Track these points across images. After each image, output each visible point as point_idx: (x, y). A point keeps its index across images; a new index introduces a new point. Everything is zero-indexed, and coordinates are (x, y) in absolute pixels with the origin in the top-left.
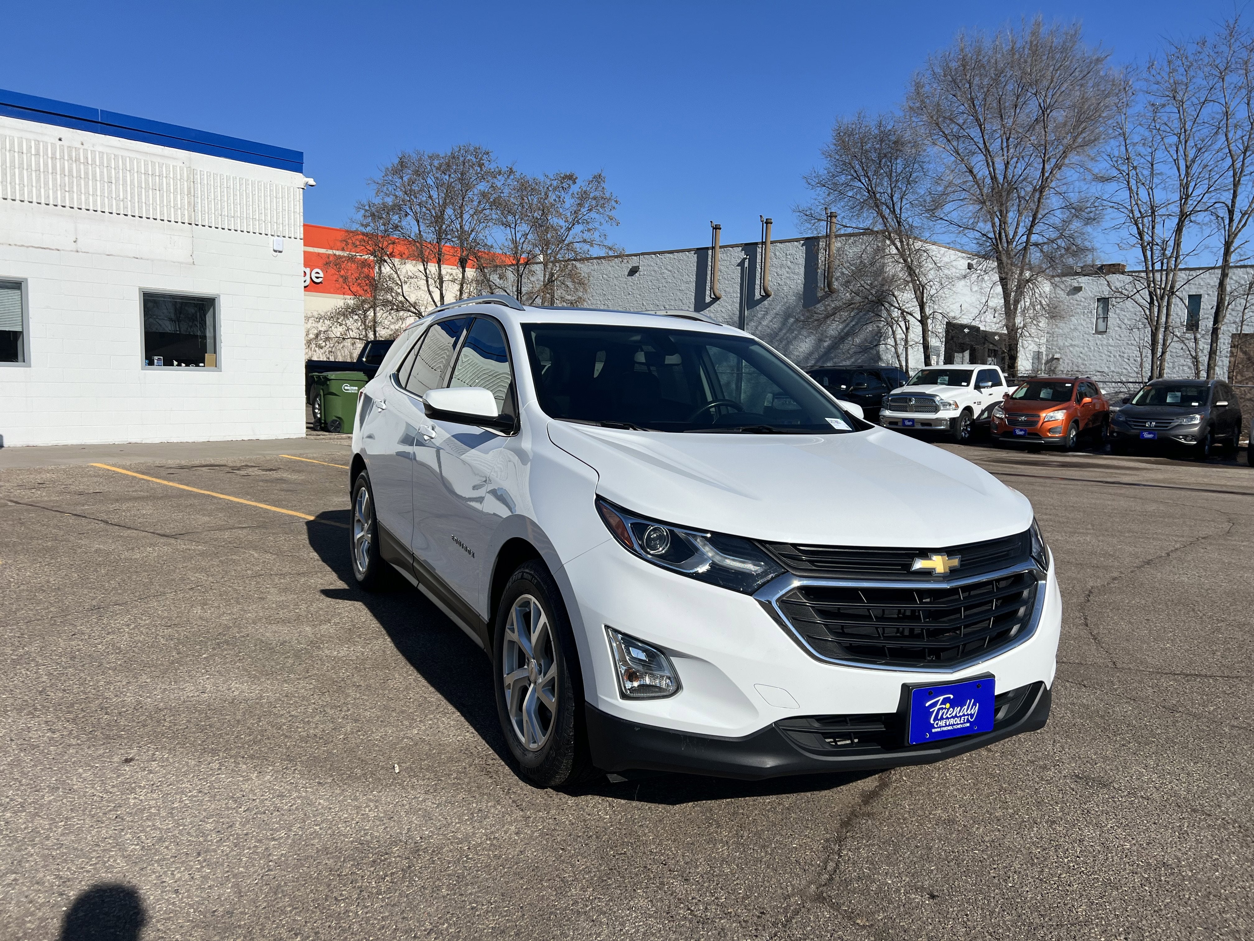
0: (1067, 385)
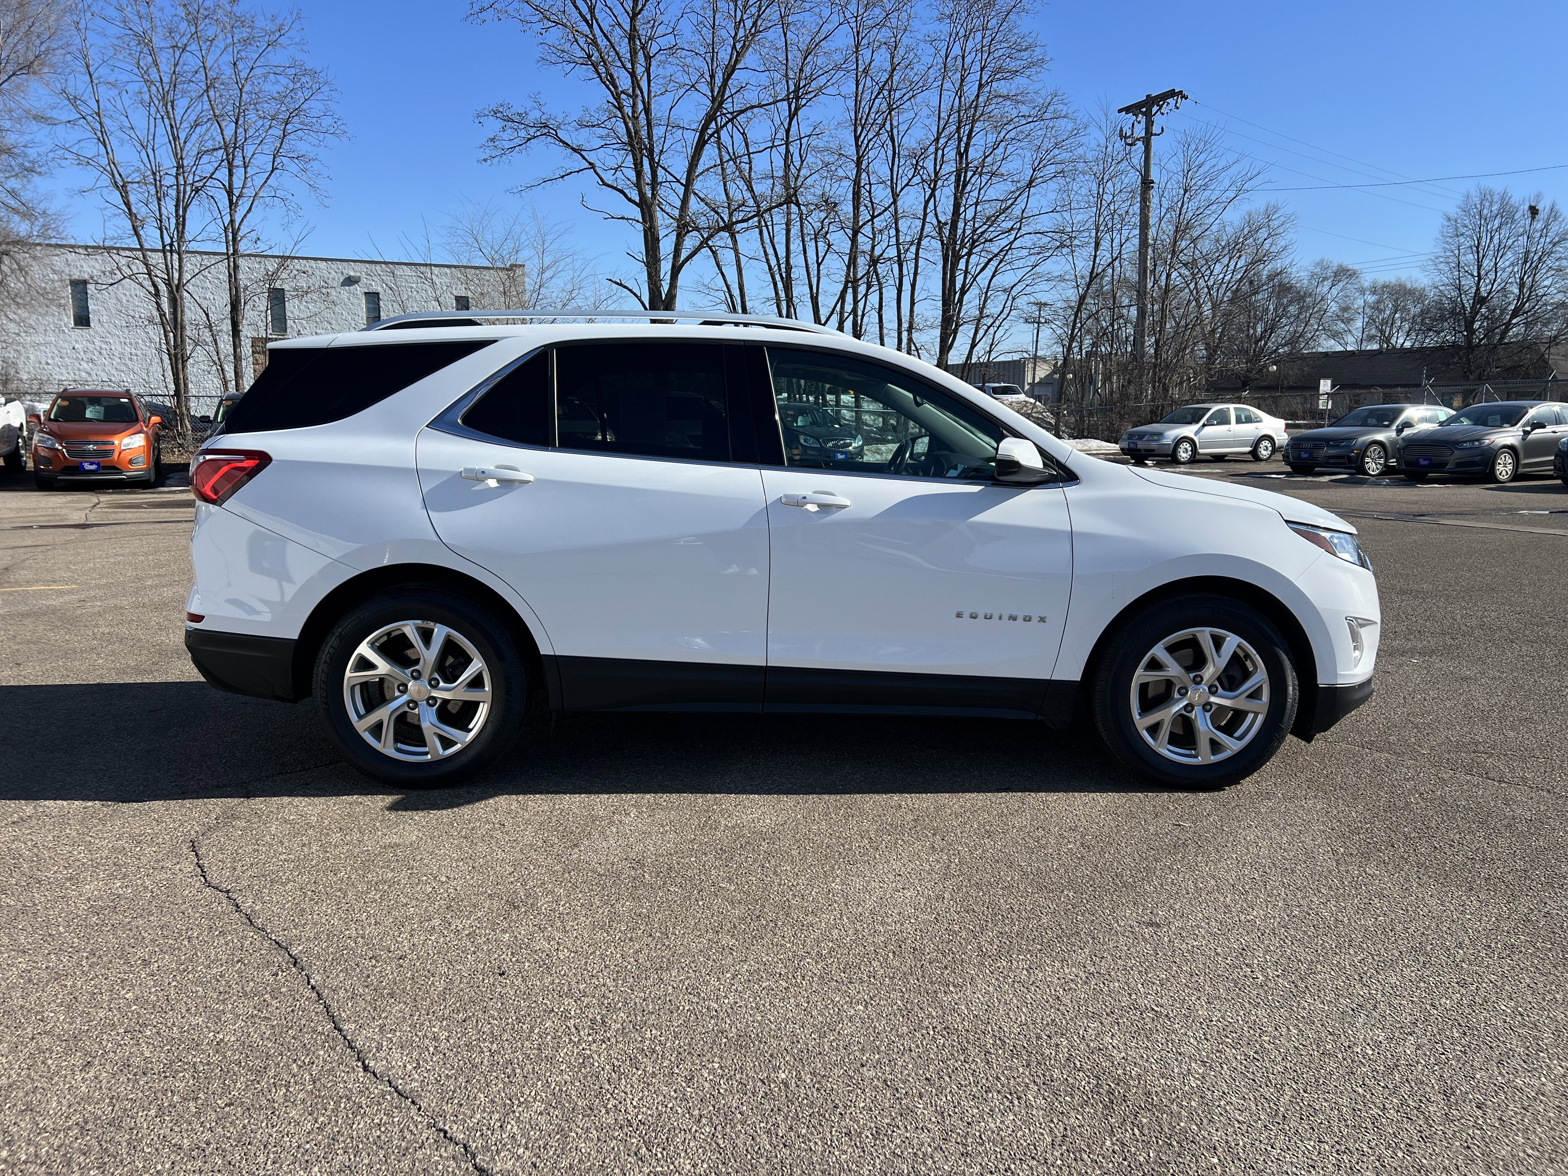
0: (122, 400)
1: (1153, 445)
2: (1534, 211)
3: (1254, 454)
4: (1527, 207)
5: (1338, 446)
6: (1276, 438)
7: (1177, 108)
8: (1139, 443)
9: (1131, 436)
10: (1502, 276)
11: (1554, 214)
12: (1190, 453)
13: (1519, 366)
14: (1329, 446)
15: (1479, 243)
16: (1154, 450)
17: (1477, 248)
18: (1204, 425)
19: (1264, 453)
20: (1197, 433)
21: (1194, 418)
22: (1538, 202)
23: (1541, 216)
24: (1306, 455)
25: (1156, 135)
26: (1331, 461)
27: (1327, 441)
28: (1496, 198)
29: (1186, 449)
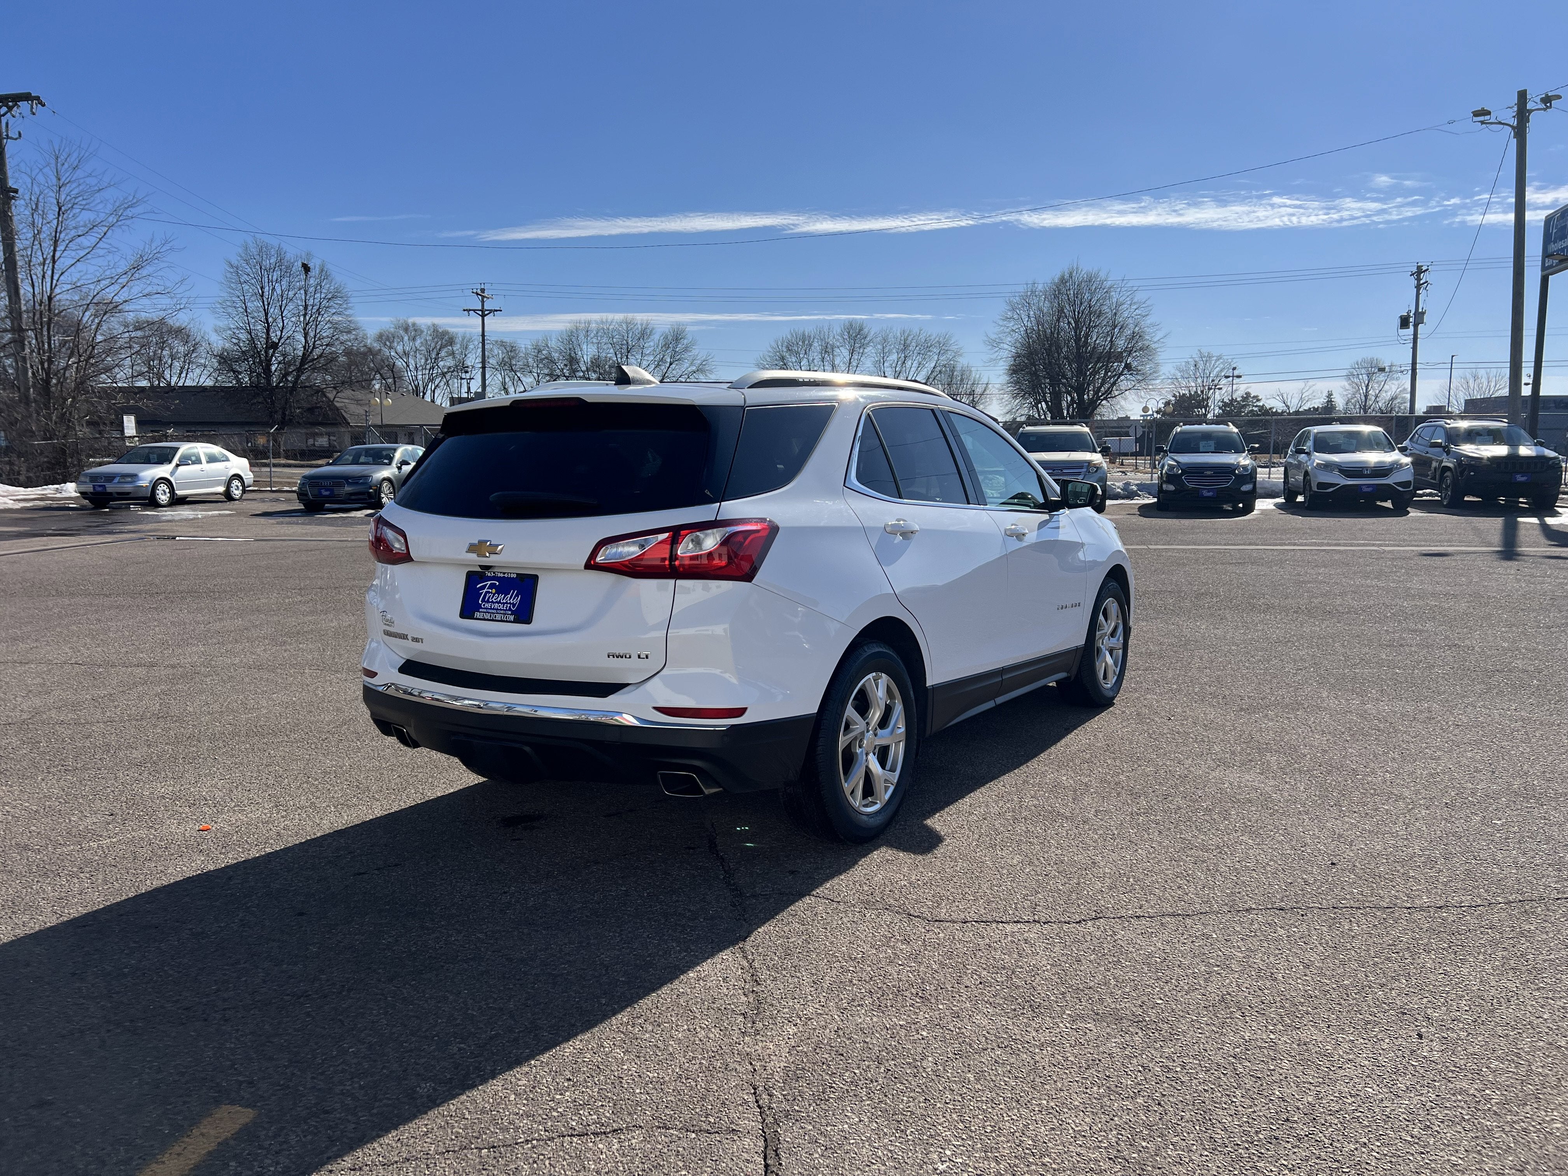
1: (128, 488)
2: (306, 268)
3: (228, 496)
4: (300, 265)
5: (357, 483)
6: (244, 477)
7: (34, 114)
8: (108, 485)
9: (94, 478)
10: (290, 326)
11: (324, 274)
12: (169, 495)
13: (317, 408)
14: (349, 484)
15: (263, 292)
16: (128, 493)
17: (262, 296)
18: (178, 465)
19: (236, 492)
20: (172, 474)
21: (164, 457)
22: (308, 260)
23: (314, 273)
24: (327, 493)
25: (12, 138)
26: (353, 497)
27: (346, 479)
28: (273, 252)
29: (164, 491)
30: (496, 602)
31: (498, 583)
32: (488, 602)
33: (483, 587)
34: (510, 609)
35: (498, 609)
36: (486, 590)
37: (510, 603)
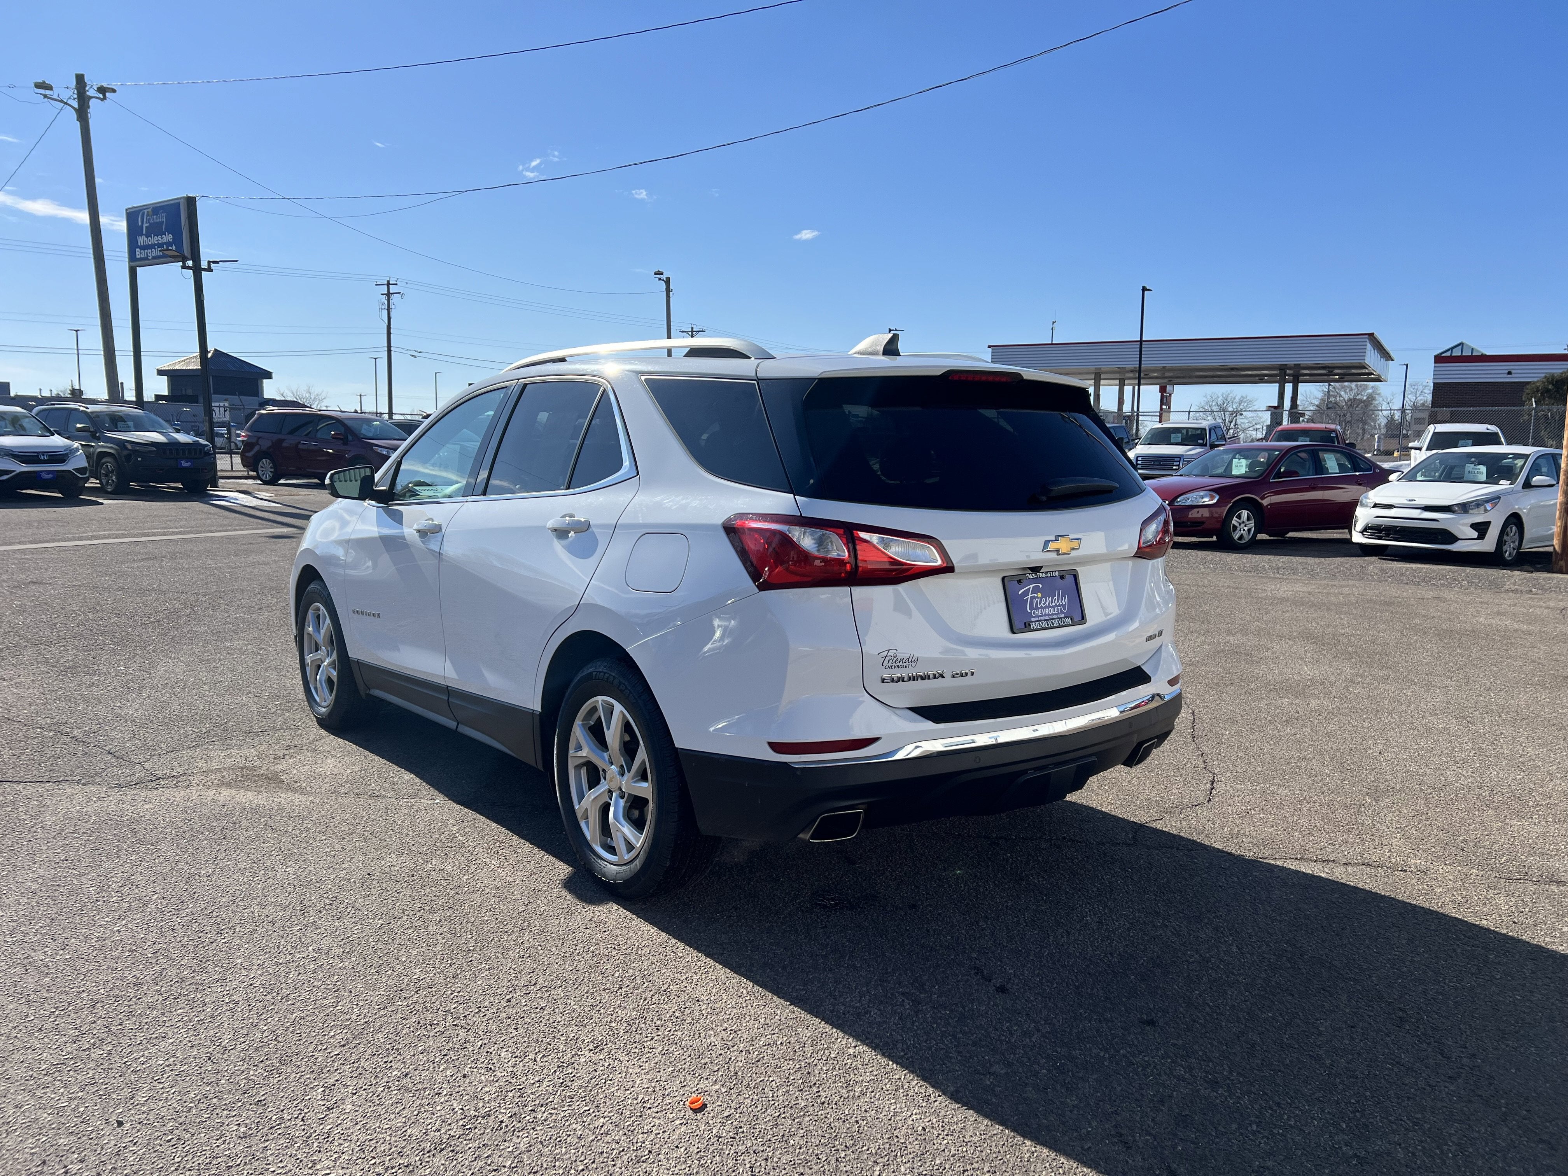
30: (1046, 607)
31: (1041, 586)
32: (1037, 608)
33: (1026, 593)
34: (1062, 612)
35: (1049, 615)
36: (1030, 596)
37: (1059, 605)
